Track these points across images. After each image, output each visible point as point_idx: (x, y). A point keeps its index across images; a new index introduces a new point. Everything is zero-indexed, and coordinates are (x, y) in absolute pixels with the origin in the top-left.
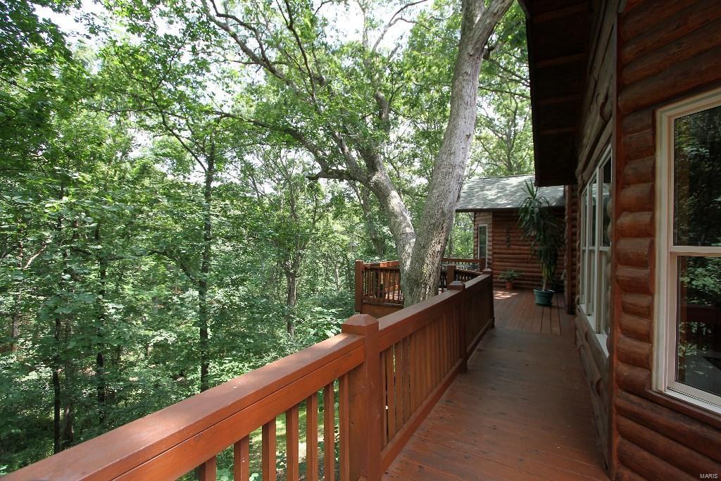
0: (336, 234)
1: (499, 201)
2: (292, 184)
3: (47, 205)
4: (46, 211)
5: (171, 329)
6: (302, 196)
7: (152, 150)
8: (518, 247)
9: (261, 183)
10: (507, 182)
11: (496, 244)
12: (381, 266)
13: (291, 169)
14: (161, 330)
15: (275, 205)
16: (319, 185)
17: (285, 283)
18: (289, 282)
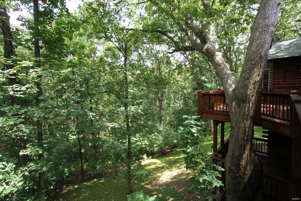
0: (179, 82)
1: (278, 54)
2: (159, 61)
3: (62, 72)
4: (62, 74)
5: (116, 122)
6: (163, 66)
7: (103, 51)
8: (291, 80)
9: (146, 62)
10: (281, 44)
11: (275, 79)
12: (210, 93)
13: (158, 55)
14: (113, 123)
15: (152, 71)
16: (171, 60)
17: (158, 103)
18: (160, 103)
